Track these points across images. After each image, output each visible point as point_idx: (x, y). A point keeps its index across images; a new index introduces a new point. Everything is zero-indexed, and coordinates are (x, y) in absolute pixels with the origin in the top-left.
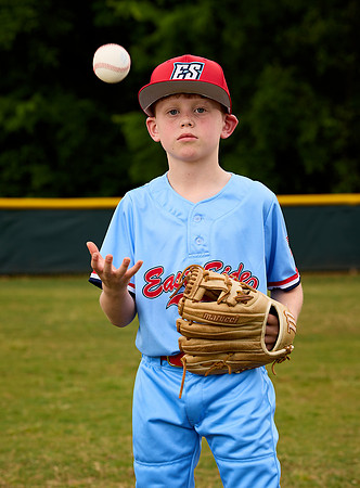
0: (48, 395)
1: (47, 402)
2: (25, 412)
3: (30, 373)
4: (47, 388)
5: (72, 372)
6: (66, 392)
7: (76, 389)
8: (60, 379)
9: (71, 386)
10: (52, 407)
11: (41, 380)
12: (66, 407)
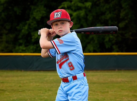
0: (43, 95)
1: (42, 96)
2: (37, 98)
3: (39, 90)
4: (43, 93)
5: (49, 90)
6: (47, 94)
7: (49, 94)
8: (46, 92)
9: (48, 93)
10: (43, 97)
11: (42, 92)
12: (46, 97)
